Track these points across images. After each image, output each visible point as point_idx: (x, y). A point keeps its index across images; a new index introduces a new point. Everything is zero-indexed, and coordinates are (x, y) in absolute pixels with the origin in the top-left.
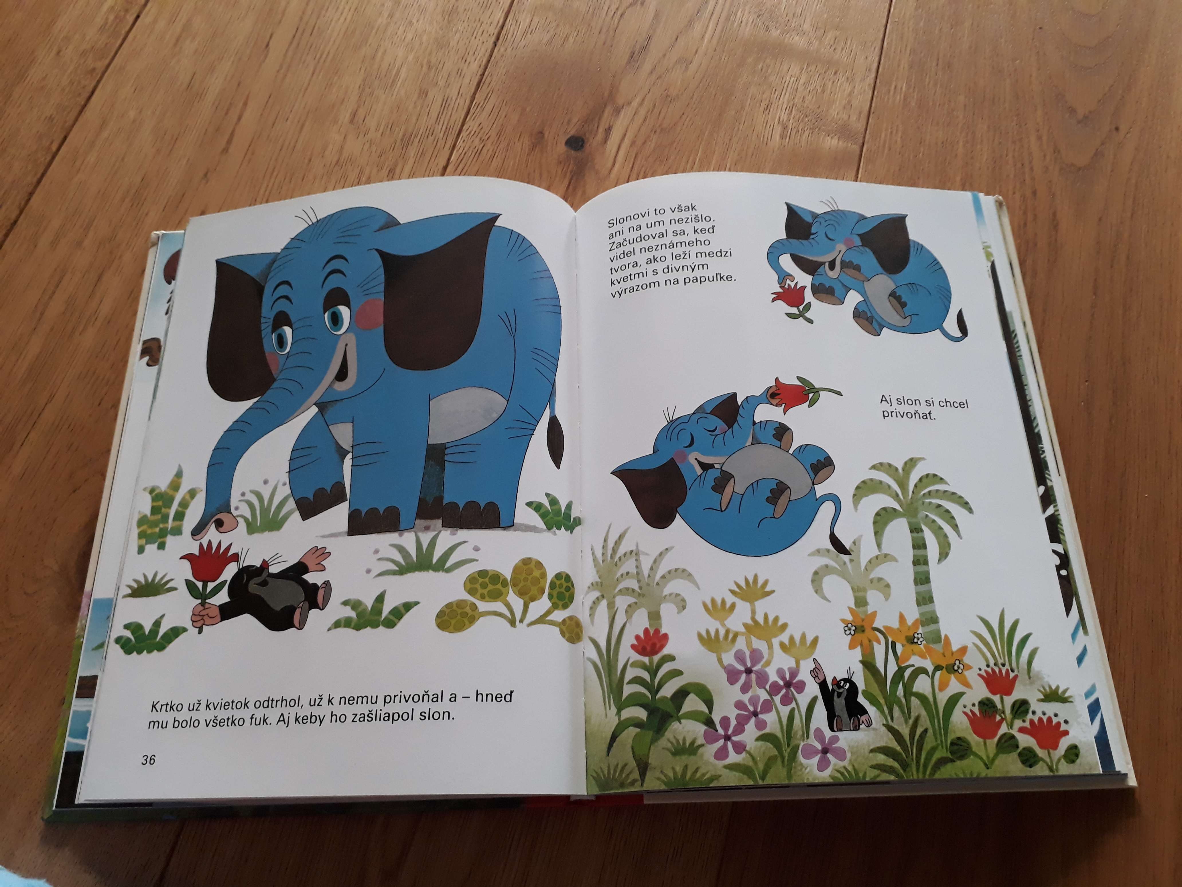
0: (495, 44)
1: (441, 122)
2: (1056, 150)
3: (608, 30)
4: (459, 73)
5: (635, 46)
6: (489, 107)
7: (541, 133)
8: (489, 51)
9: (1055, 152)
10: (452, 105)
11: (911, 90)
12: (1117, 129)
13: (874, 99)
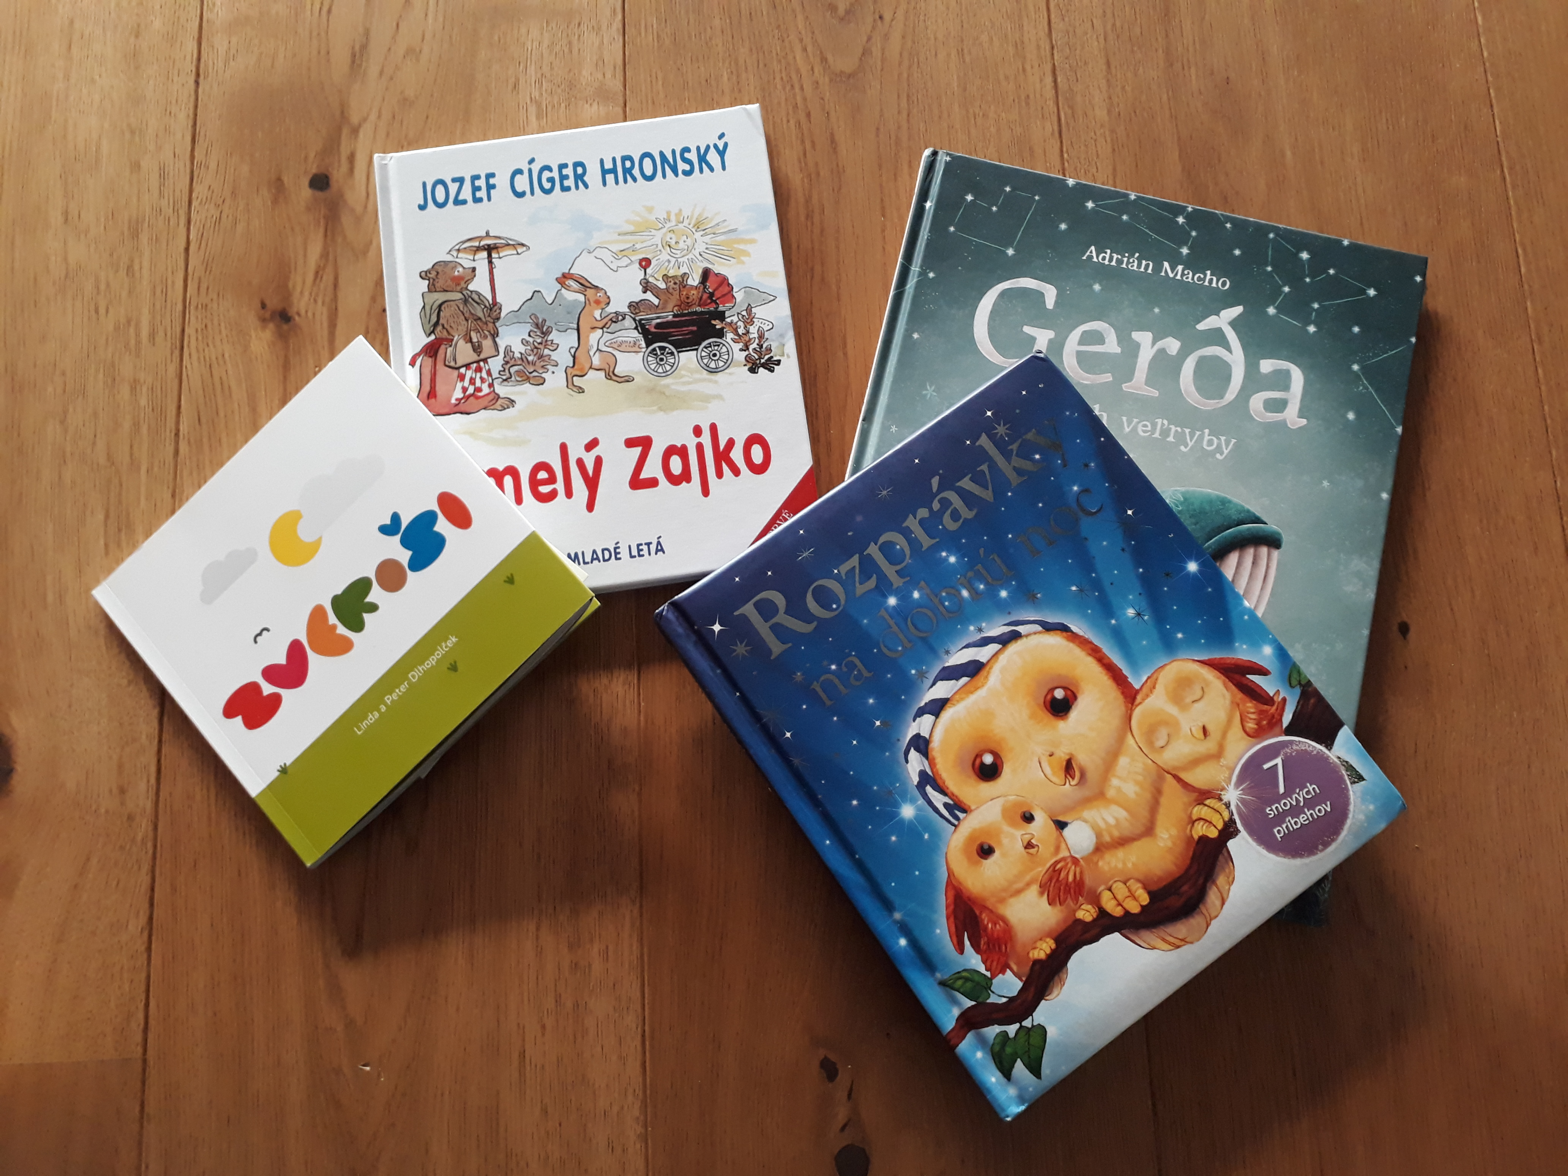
0: (197, 83)
1: (166, 195)
2: (824, 60)
3: (319, 34)
4: (167, 130)
5: (353, 48)
6: (213, 165)
7: (279, 179)
8: (193, 93)
9: (822, 62)
10: (171, 174)
11: (663, 24)
12: (881, 17)
13: (626, 45)
